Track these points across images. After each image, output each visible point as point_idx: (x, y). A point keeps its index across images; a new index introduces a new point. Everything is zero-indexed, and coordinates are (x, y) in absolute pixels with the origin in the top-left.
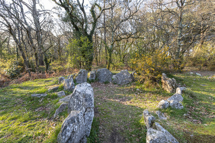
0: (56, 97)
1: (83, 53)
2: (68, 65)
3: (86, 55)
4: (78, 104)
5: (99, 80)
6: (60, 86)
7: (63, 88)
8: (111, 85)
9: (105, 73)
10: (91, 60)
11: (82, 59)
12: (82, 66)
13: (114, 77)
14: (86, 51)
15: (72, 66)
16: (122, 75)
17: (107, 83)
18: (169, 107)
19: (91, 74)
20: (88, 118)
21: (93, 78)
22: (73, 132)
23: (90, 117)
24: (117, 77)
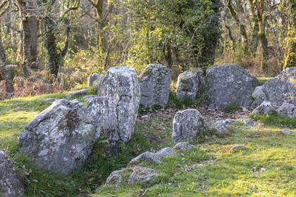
4: (111, 92)
9: (231, 79)
13: (258, 91)
17: (231, 109)
18: (274, 113)
19: (182, 81)
20: (123, 111)
21: (190, 93)
22: (100, 113)
23: (126, 110)
24: (265, 92)
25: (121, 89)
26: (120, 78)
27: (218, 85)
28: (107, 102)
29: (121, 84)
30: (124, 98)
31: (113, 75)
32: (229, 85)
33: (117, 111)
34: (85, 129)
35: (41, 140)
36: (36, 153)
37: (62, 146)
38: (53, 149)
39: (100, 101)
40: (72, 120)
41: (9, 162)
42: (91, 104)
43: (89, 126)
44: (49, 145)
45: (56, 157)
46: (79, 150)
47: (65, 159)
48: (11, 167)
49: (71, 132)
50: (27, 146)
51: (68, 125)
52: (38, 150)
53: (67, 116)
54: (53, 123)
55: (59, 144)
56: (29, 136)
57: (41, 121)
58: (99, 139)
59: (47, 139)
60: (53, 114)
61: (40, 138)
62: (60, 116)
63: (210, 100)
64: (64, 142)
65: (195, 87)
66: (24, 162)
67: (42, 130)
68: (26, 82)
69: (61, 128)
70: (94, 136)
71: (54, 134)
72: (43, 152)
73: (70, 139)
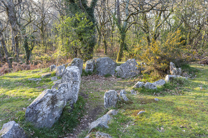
0: (50, 81)
1: (80, 35)
2: (58, 54)
3: (84, 38)
4: (68, 79)
5: (98, 73)
6: (52, 73)
7: (55, 75)
8: (113, 79)
9: (107, 63)
10: (92, 45)
11: (79, 44)
12: (78, 54)
13: (118, 68)
14: (85, 32)
15: (64, 54)
16: (128, 65)
17: (107, 76)
18: (143, 87)
19: (88, 65)
20: (74, 89)
21: (90, 70)
22: (64, 92)
23: (76, 88)
24: (121, 69)
25: (74, 78)
26: (73, 73)
27: (102, 66)
28: (67, 85)
29: (73, 76)
30: (75, 83)
31: (69, 71)
32: (106, 66)
33: (72, 89)
34: (60, 104)
35: (38, 113)
36: (35, 121)
37: (49, 114)
38: (45, 116)
39: (64, 85)
40: (54, 100)
41: (21, 129)
42: (60, 87)
43: (62, 101)
44: (42, 115)
45: (46, 120)
46: (57, 114)
47: (50, 120)
48: (23, 132)
49: (53, 106)
50: (30, 117)
51: (52, 103)
52: (37, 119)
53: (51, 99)
54: (45, 103)
55: (48, 113)
56: (31, 112)
57: (38, 103)
58: (66, 106)
59: (41, 112)
60: (45, 99)
61: (37, 113)
62: (48, 99)
63: (98, 72)
64: (50, 112)
65: (92, 67)
66: (30, 127)
67: (38, 108)
68: (18, 64)
69: (48, 105)
70: (64, 105)
71: (45, 109)
72: (39, 120)
73: (53, 109)
